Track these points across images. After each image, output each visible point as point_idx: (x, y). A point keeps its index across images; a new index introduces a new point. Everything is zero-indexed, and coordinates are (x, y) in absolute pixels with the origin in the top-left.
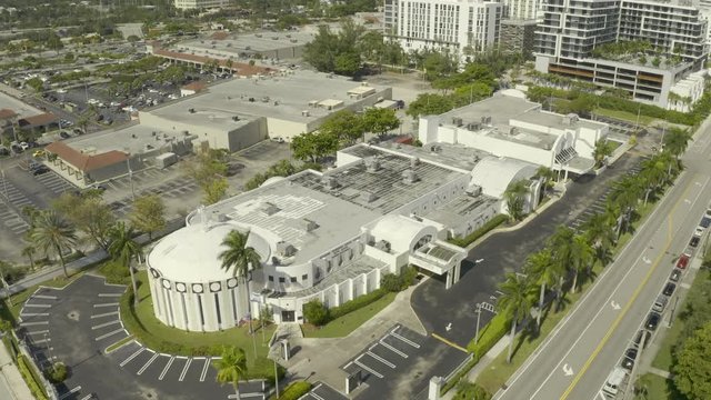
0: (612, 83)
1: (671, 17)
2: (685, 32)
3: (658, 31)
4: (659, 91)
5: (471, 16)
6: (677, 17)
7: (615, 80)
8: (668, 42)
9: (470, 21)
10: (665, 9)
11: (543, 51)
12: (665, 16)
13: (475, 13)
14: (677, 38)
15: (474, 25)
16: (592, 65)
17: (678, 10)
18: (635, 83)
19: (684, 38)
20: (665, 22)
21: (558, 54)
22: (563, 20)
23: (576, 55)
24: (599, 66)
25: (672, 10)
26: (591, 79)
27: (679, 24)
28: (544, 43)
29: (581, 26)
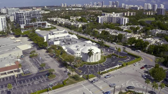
0: (37, 26)
1: (36, 13)
2: (39, 15)
3: (34, 16)
4: (46, 25)
5: (2, 20)
6: (37, 13)
7: (38, 26)
8: (36, 18)
9: (2, 22)
10: (35, 12)
11: (21, 24)
12: (35, 13)
13: (3, 19)
14: (38, 16)
15: (3, 22)
16: (33, 24)
17: (37, 12)
18: (41, 25)
19: (39, 16)
20: (35, 14)
21: (25, 24)
22: (25, 17)
23: (29, 23)
24: (34, 24)
25: (36, 12)
26: (33, 27)
27: (38, 14)
28: (21, 22)
29: (28, 17)
